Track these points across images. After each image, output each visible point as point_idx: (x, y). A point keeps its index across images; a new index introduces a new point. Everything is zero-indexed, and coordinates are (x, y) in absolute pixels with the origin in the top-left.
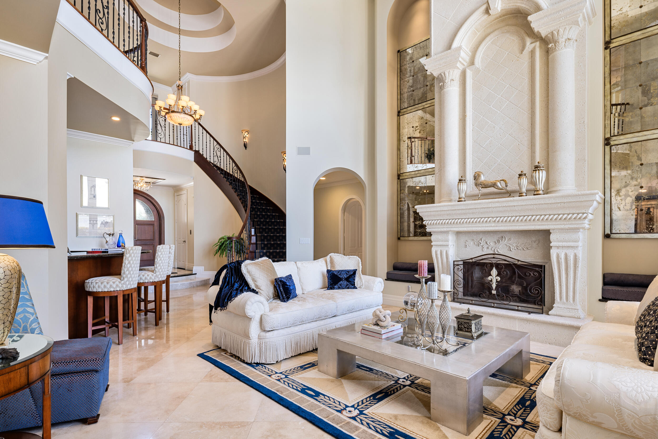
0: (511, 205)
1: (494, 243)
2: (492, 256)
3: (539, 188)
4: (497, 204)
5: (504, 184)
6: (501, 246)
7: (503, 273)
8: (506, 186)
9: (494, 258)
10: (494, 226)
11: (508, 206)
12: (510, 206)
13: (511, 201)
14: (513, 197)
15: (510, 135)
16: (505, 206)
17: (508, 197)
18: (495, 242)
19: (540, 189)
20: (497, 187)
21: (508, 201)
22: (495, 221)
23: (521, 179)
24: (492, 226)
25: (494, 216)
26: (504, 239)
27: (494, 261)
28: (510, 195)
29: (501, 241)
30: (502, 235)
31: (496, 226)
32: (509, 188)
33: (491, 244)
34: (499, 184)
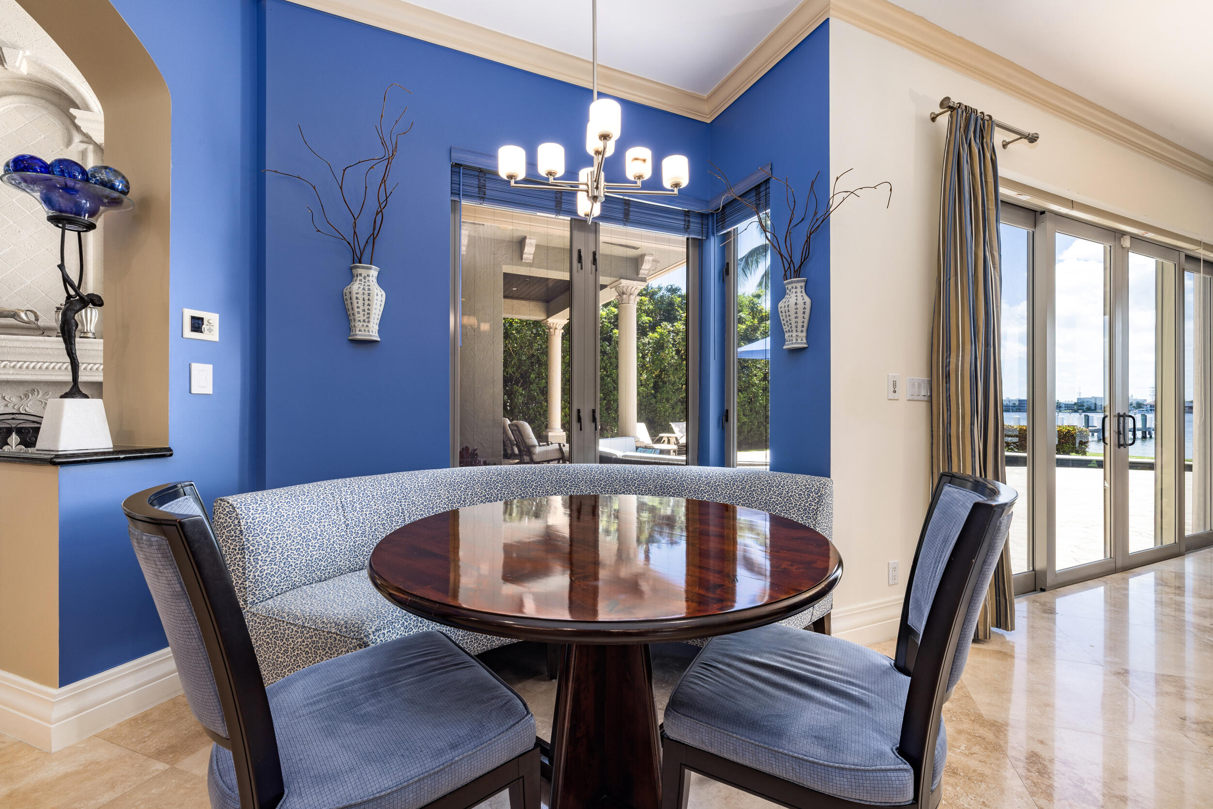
0: (41, 346)
1: (19, 399)
2: (12, 416)
3: (87, 330)
4: (16, 343)
5: (32, 318)
6: (30, 403)
7: (30, 439)
8: (37, 320)
9: (13, 419)
10: (12, 374)
11: (37, 348)
12: (39, 348)
13: (40, 341)
14: (48, 336)
15: (48, 250)
16: (31, 347)
17: (40, 335)
18: (21, 397)
19: (89, 331)
20: (19, 319)
21: (36, 341)
22: (14, 367)
23: (59, 314)
24: (9, 374)
25: (12, 360)
26: (36, 393)
27: (13, 424)
28: (43, 333)
29: (30, 395)
30: (34, 387)
31: (17, 374)
32: (41, 323)
33: (14, 399)
34: (23, 315)
